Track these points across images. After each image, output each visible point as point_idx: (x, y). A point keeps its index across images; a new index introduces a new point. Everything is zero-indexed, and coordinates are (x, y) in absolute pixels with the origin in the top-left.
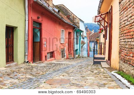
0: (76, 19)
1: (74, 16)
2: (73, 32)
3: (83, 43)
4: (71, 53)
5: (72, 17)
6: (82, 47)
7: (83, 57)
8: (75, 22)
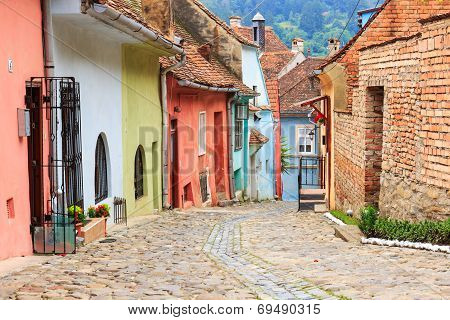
0: (225, 40)
1: (220, 29)
2: (227, 109)
3: (258, 140)
4: (223, 187)
5: (209, 32)
6: (252, 157)
7: (256, 201)
8: (221, 52)
